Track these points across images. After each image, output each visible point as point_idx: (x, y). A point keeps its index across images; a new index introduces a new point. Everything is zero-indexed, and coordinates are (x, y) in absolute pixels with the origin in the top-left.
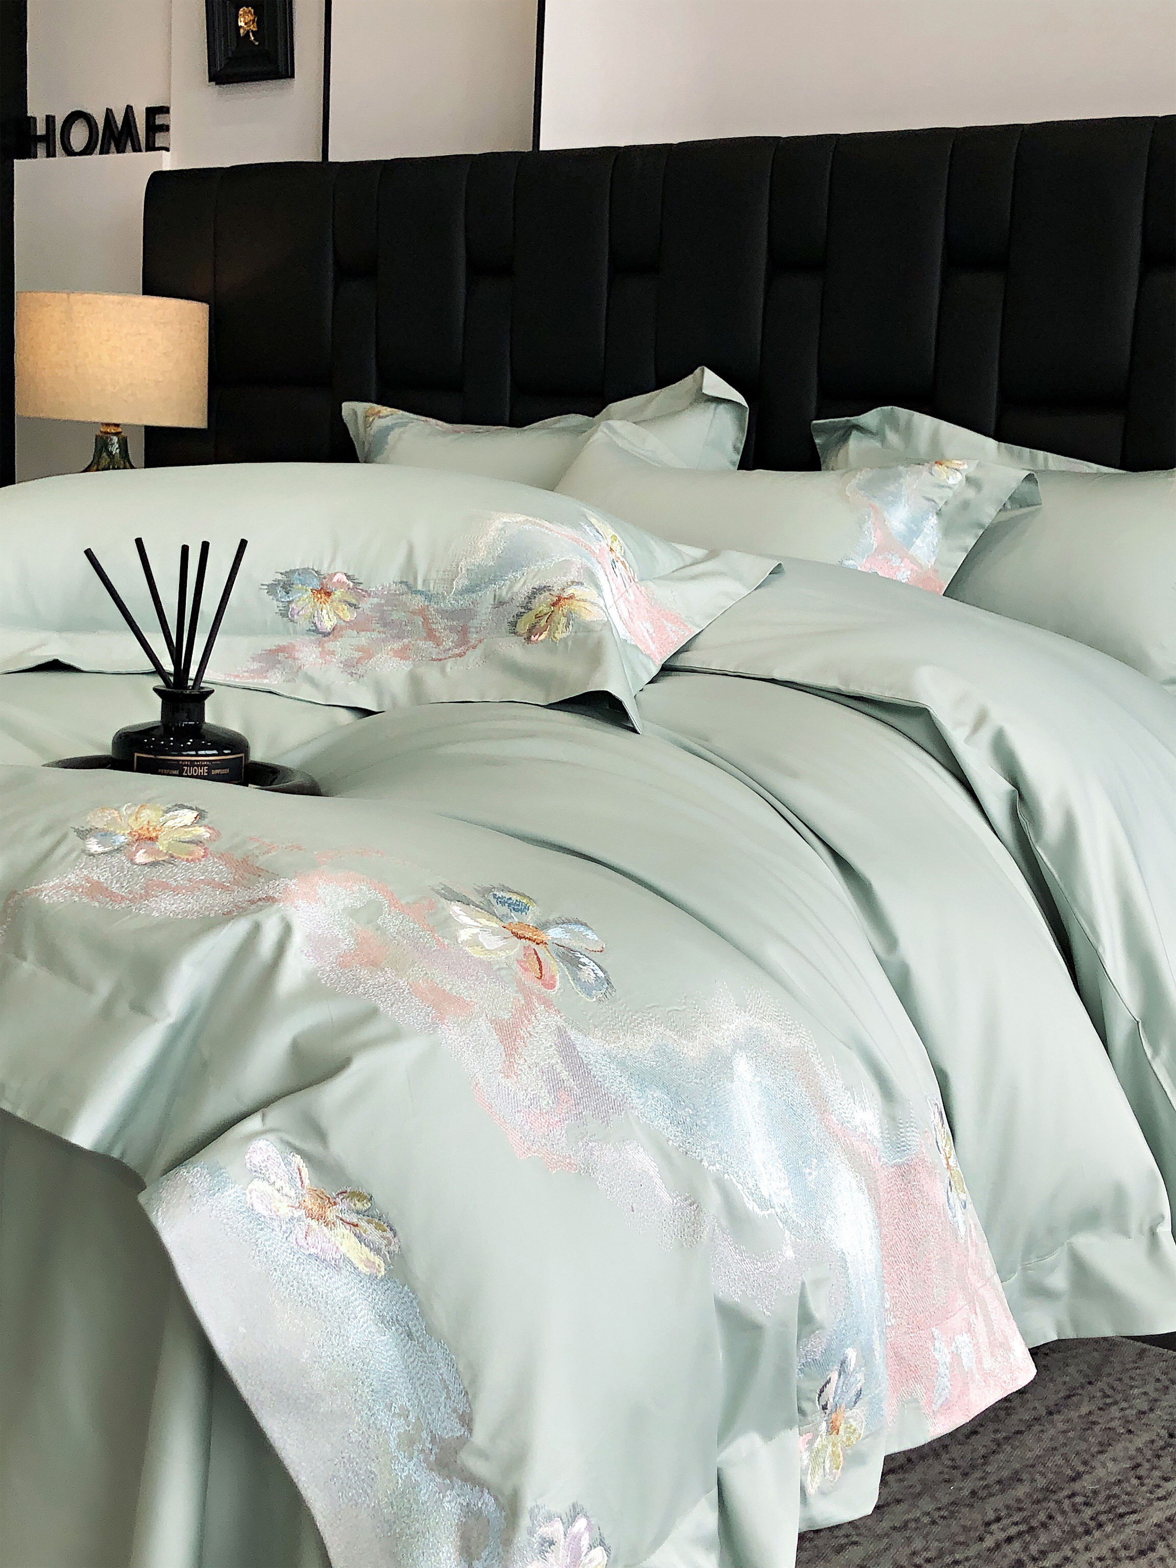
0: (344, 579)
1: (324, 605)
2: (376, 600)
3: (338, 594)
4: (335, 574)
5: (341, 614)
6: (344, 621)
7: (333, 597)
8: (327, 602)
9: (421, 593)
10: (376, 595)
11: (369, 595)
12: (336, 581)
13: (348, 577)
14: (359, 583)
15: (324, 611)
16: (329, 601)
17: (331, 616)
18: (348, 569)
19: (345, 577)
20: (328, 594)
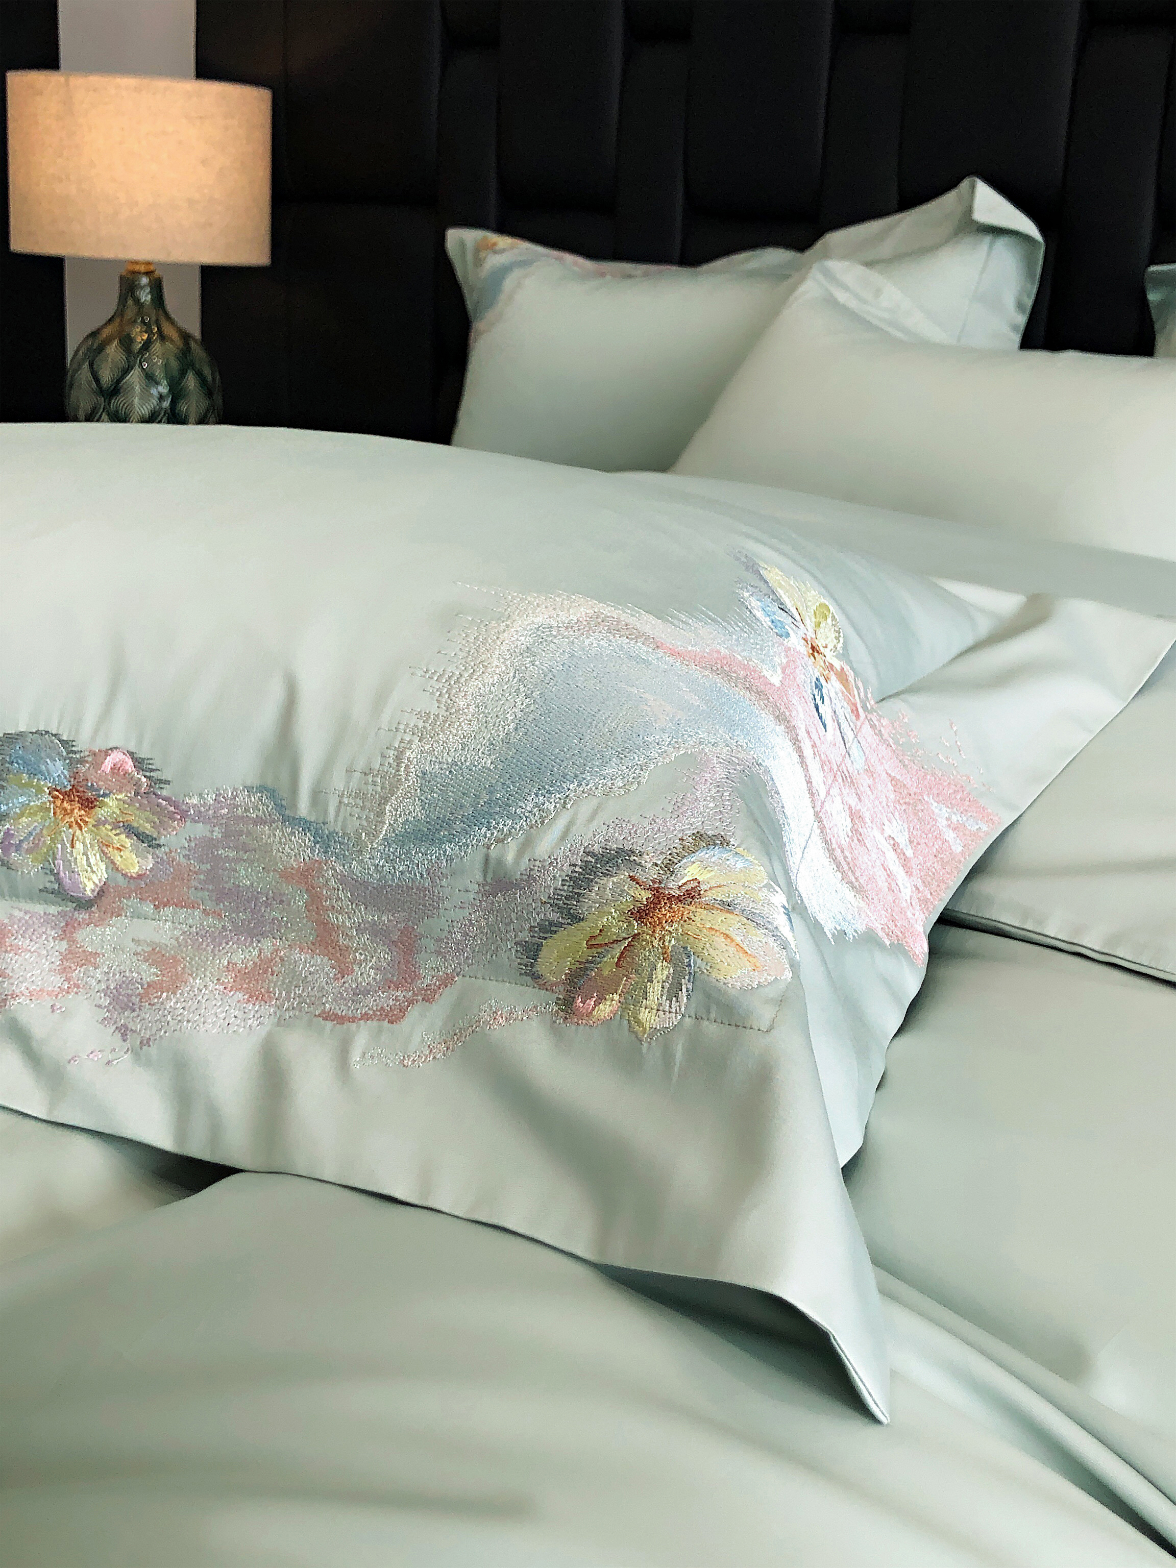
0: (129, 765)
1: (78, 832)
2: (200, 830)
3: (111, 805)
4: (107, 752)
5: (118, 860)
6: (125, 875)
7: (101, 813)
8: (86, 823)
9: (306, 825)
10: (200, 817)
11: (184, 815)
12: (108, 770)
13: (139, 763)
14: (161, 781)
15: (79, 846)
16: (91, 821)
17: (92, 861)
18: (140, 742)
19: (130, 763)
20: (89, 804)
